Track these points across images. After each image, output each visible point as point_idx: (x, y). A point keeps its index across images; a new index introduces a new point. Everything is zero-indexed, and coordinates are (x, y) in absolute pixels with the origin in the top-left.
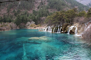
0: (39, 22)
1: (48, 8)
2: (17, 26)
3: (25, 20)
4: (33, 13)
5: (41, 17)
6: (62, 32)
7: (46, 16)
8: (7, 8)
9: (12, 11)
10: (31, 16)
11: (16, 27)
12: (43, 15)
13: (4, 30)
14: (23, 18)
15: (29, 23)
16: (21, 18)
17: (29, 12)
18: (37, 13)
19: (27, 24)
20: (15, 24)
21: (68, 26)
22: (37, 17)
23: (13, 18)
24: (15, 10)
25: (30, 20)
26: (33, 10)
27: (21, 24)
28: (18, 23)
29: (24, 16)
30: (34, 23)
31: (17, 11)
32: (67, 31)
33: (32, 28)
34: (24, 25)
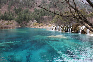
0: (41, 21)
1: (50, 7)
2: (19, 24)
3: (27, 19)
4: (35, 12)
5: (43, 16)
6: (73, 31)
7: (48, 15)
8: (8, 6)
9: (13, 8)
10: (33, 14)
11: (18, 26)
12: (45, 14)
13: (10, 28)
14: (25, 16)
15: (31, 21)
16: (23, 16)
17: (30, 10)
18: (39, 11)
19: (29, 23)
20: (16, 22)
21: (79, 26)
22: (39, 16)
23: (14, 16)
24: (17, 8)
25: (32, 18)
26: (35, 9)
27: (23, 22)
28: (19, 21)
29: (26, 14)
30: (37, 21)
31: (19, 9)
32: (78, 31)
33: (36, 27)
34: (26, 23)
